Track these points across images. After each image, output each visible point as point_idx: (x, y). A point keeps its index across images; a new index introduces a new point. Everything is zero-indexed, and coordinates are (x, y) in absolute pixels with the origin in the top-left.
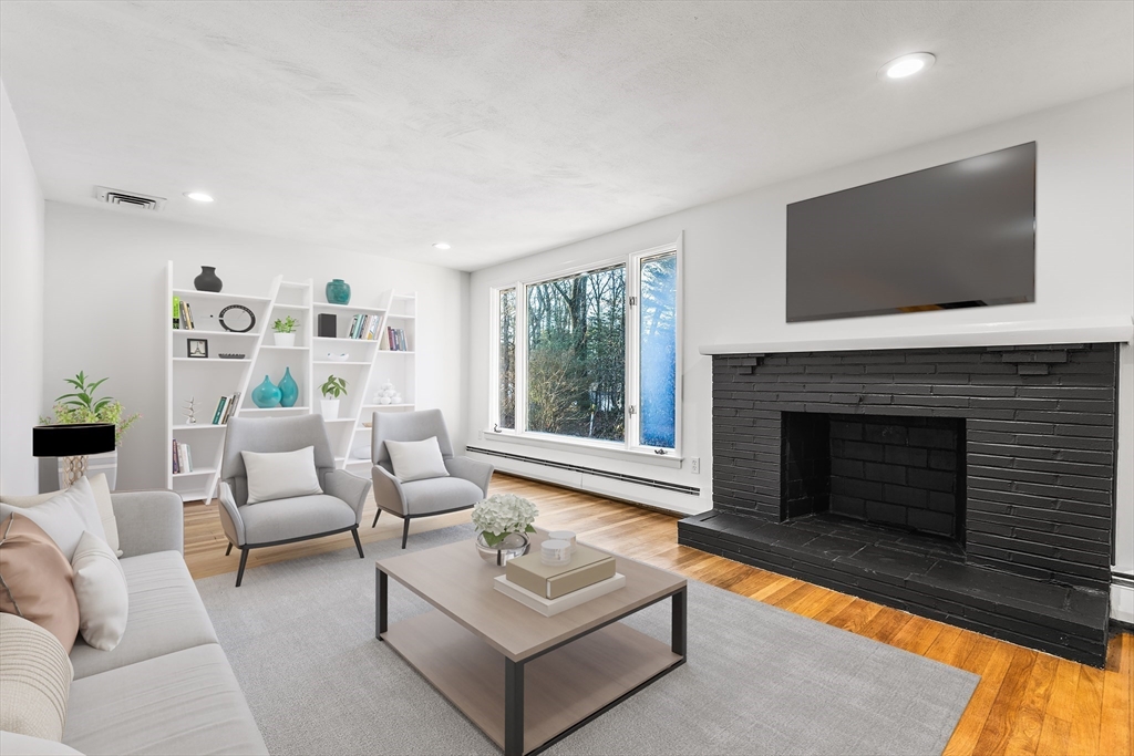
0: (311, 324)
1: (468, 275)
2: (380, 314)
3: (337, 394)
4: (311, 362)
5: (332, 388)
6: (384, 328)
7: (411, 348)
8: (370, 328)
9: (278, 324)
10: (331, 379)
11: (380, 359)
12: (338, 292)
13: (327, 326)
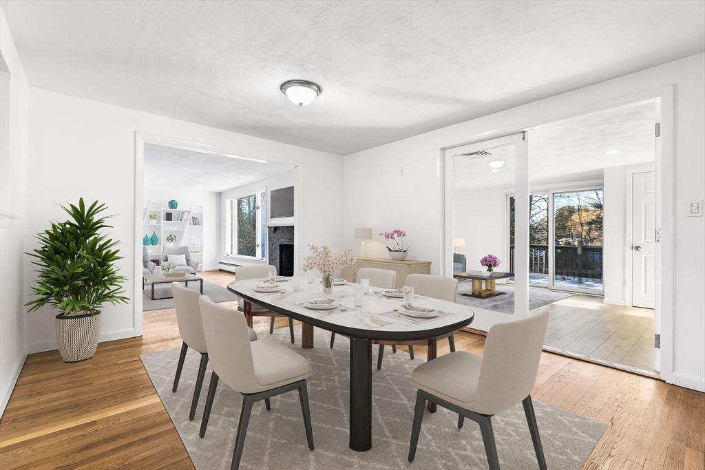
0: (163, 216)
1: (219, 194)
2: (190, 212)
3: (172, 241)
4: (162, 230)
5: (170, 239)
6: (190, 217)
7: (202, 225)
8: (185, 217)
9: (151, 216)
10: (171, 236)
11: (188, 228)
12: (173, 204)
13: (169, 217)
